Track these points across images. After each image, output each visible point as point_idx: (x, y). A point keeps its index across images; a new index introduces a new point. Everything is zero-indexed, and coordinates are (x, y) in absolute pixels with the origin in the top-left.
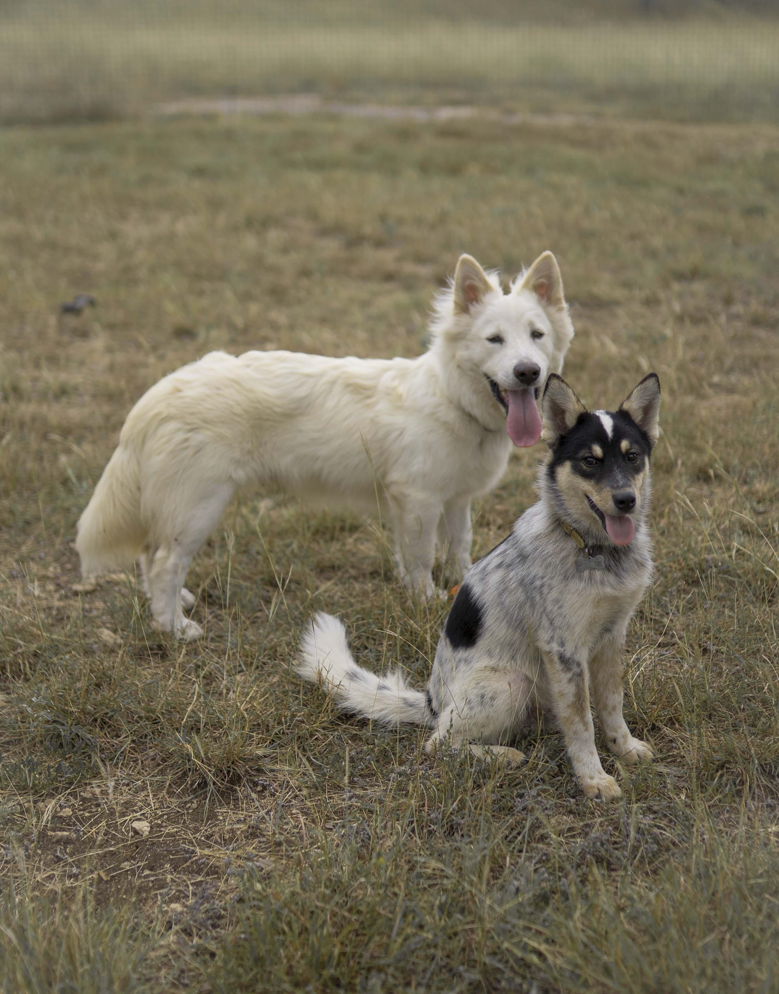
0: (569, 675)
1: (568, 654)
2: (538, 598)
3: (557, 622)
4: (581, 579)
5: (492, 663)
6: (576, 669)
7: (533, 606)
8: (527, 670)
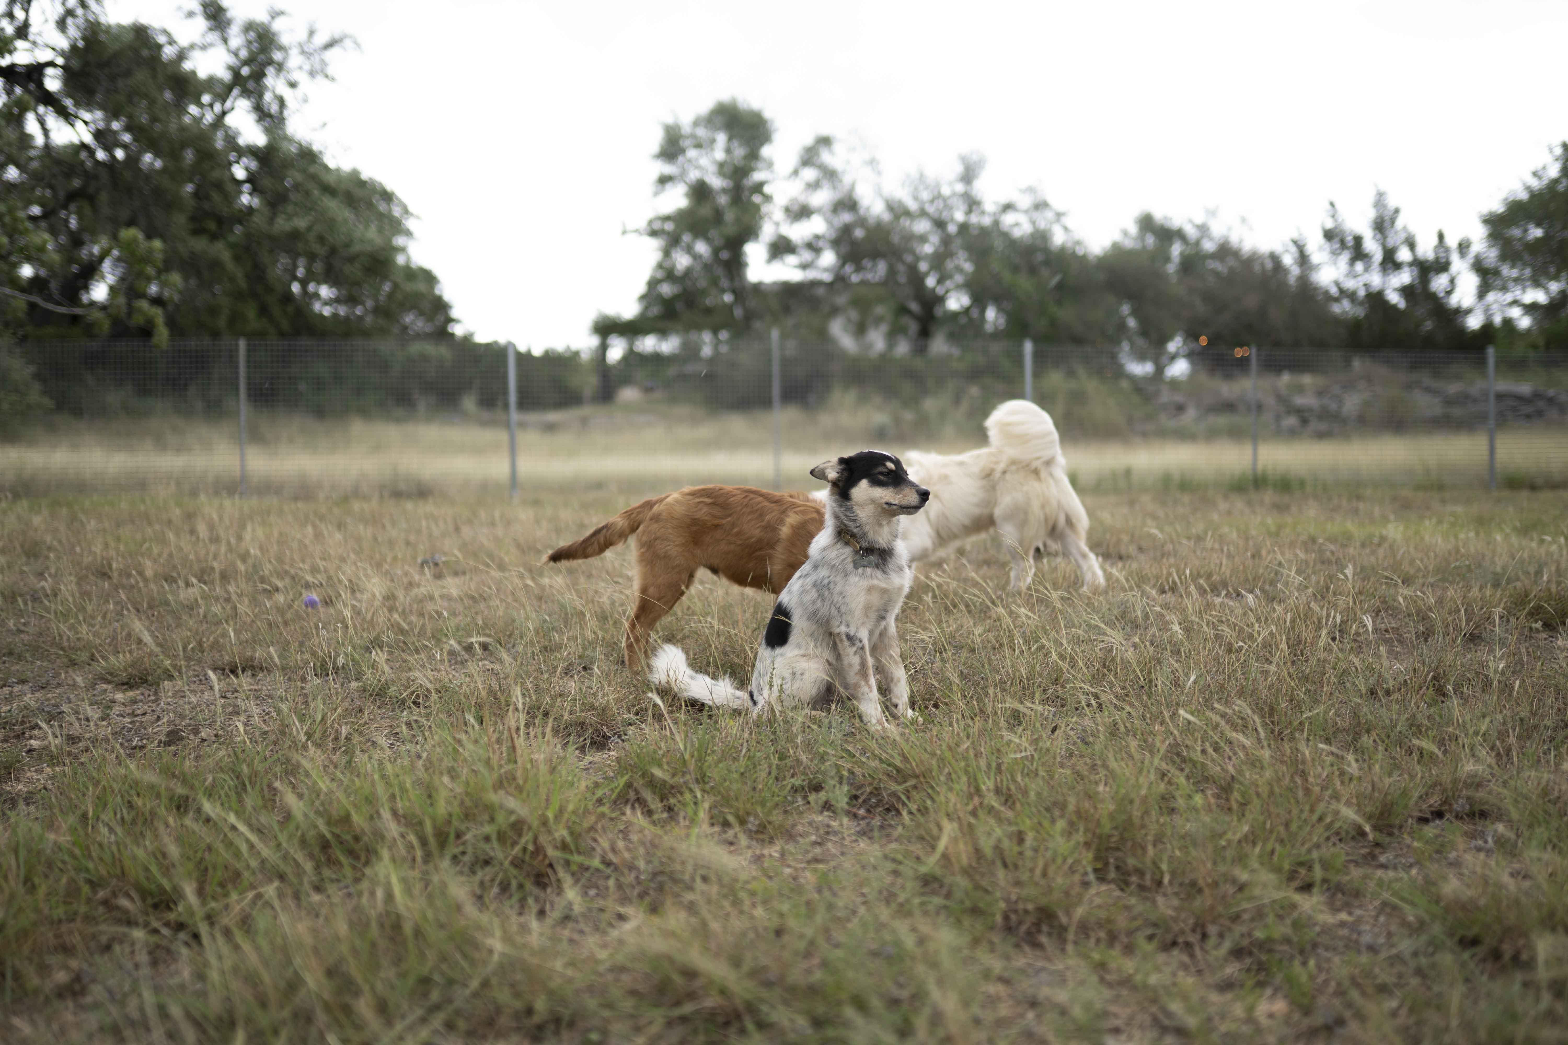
0: (854, 649)
1: (852, 633)
2: (827, 593)
3: (843, 609)
4: (856, 575)
5: (802, 652)
6: (859, 644)
7: (823, 600)
8: (827, 654)
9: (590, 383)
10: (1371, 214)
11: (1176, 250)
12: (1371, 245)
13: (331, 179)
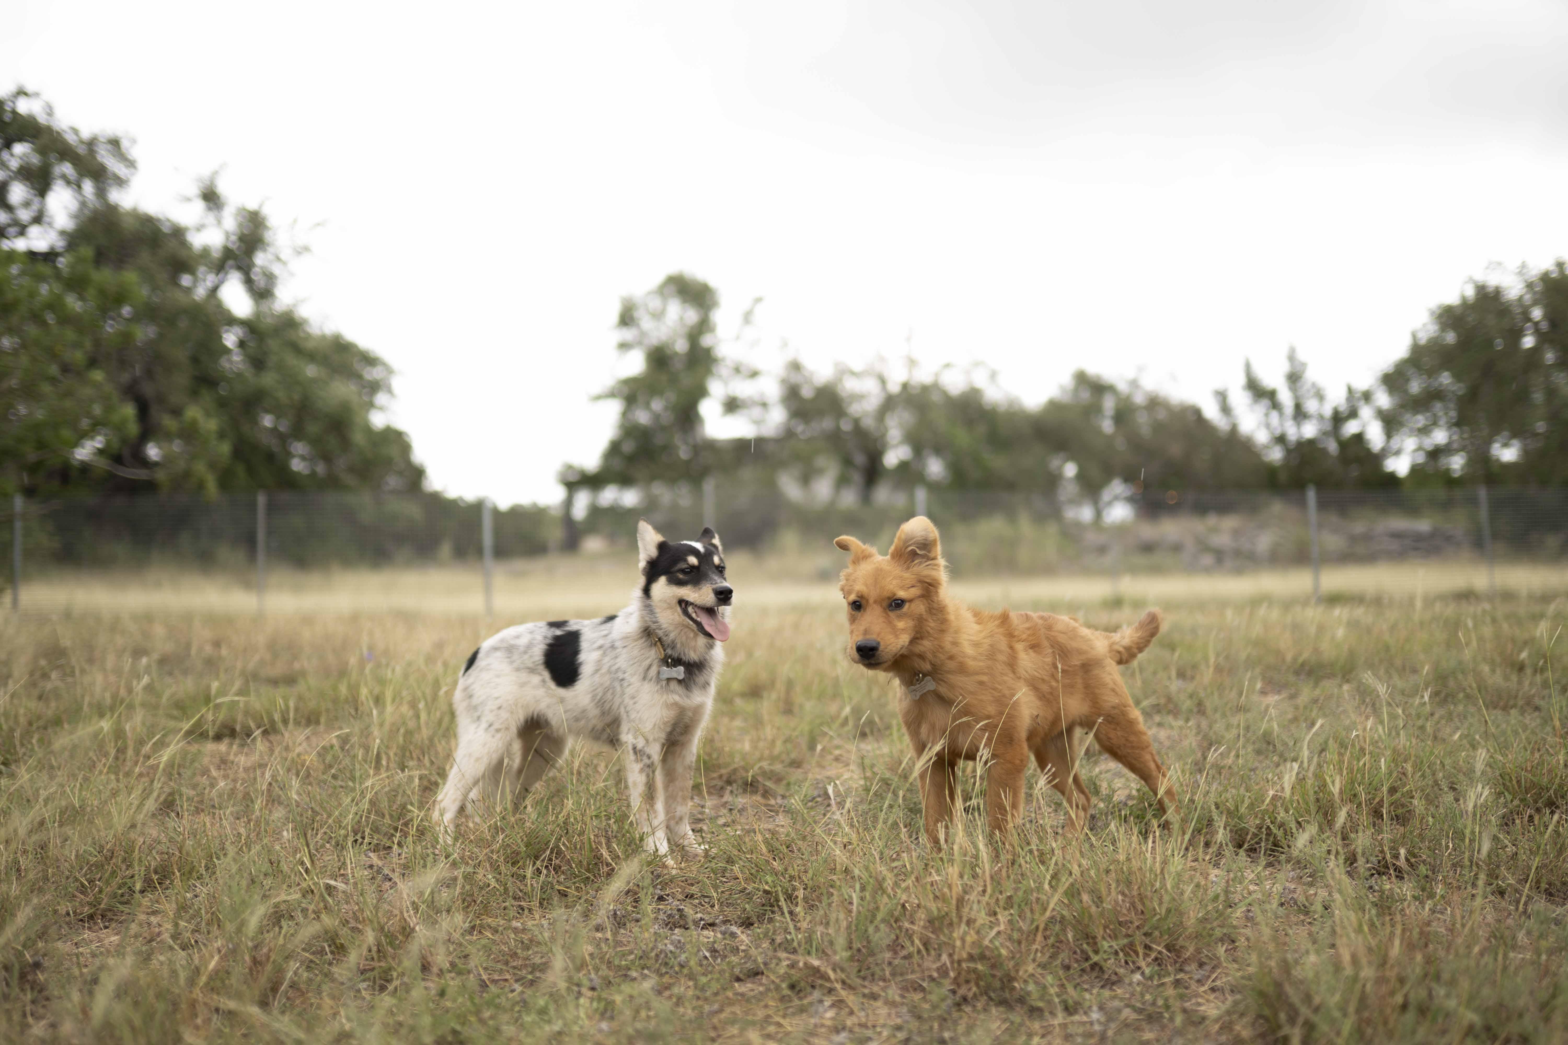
9: (556, 534)
10: (1284, 368)
11: (1109, 404)
12: (1285, 397)
13: (310, 345)
